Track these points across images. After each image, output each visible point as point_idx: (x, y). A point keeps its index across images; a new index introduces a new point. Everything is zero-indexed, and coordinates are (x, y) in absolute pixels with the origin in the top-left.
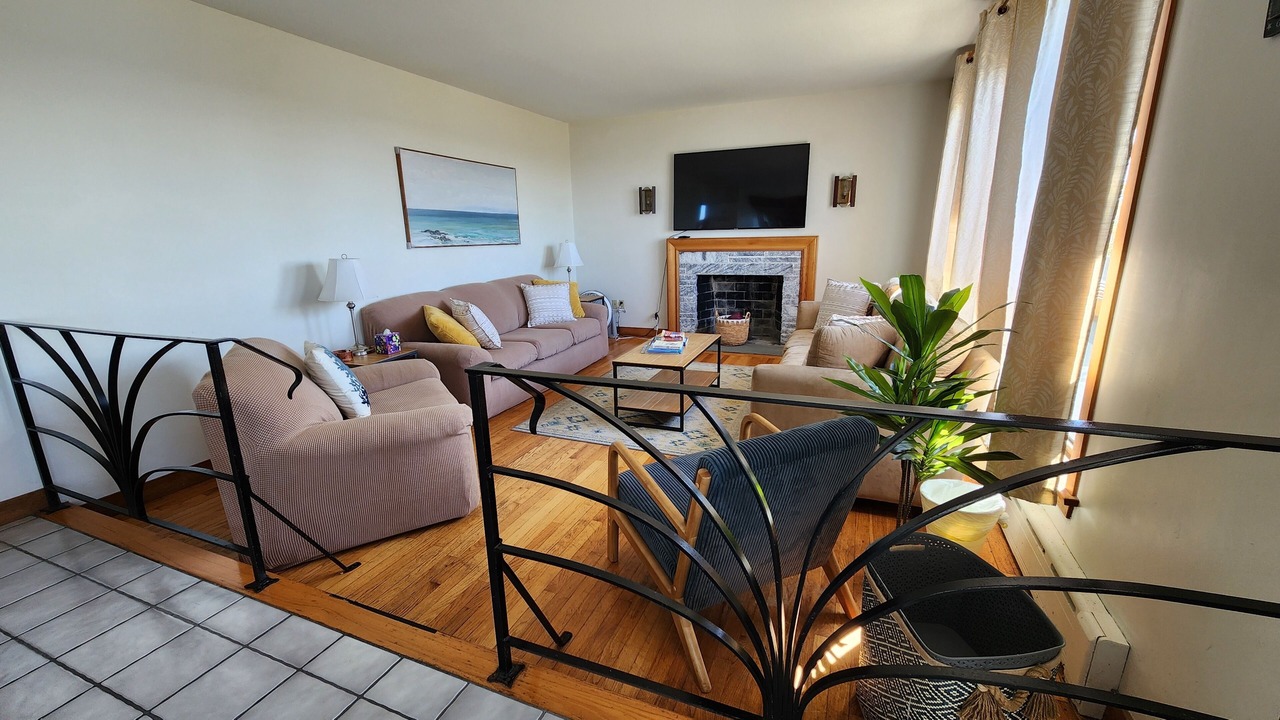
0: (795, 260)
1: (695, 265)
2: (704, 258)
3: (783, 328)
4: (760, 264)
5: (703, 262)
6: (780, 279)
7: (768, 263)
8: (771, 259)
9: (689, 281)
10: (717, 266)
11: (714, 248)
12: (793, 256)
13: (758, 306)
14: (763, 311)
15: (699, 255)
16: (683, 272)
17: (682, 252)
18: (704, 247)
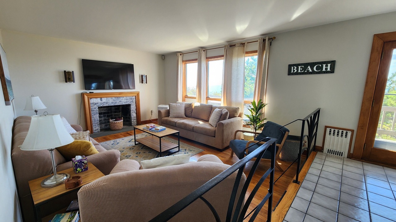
0: (134, 99)
1: (98, 103)
2: (101, 100)
3: (132, 121)
4: (123, 101)
5: (101, 102)
6: (129, 105)
7: (125, 100)
8: (127, 99)
9: (95, 110)
10: (107, 103)
11: (105, 96)
12: (133, 98)
13: (115, 115)
14: (117, 117)
15: (99, 99)
16: (92, 106)
17: (91, 98)
18: (101, 96)
